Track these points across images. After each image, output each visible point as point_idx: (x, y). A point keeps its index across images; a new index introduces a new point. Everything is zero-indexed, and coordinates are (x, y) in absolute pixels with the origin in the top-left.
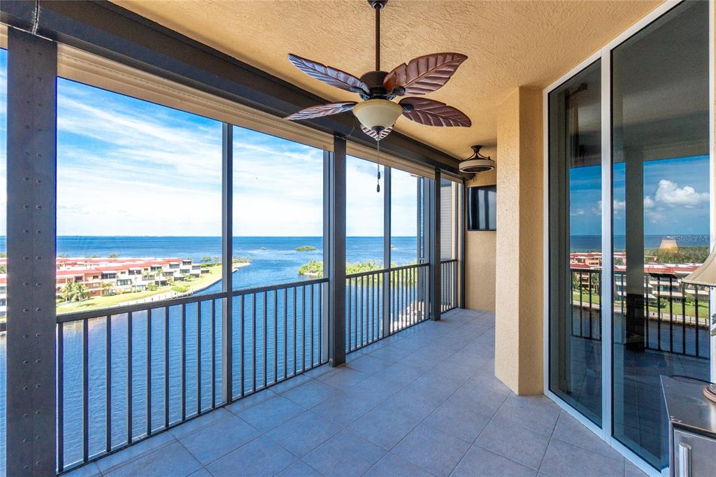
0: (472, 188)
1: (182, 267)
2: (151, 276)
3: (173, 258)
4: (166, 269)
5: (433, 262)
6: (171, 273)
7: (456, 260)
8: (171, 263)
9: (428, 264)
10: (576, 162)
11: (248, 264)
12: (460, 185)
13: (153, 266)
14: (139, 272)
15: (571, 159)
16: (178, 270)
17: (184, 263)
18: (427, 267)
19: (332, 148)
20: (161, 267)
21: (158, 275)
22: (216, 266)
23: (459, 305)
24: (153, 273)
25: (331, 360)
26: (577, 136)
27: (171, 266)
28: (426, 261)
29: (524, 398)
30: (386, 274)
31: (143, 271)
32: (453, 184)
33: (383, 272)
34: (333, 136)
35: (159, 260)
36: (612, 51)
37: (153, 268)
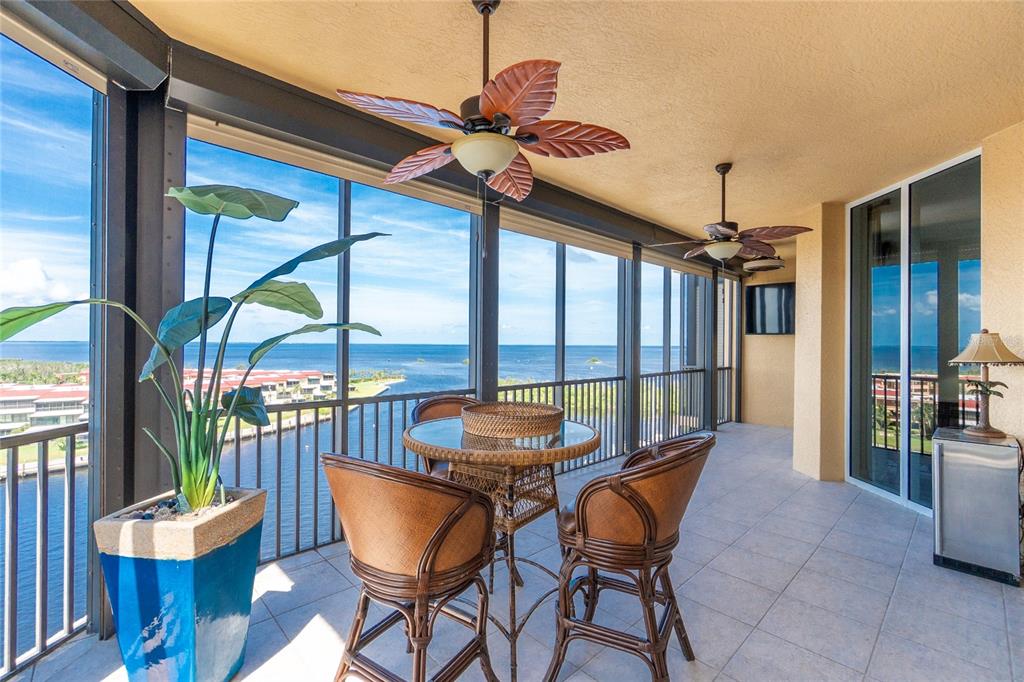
0: (749, 287)
1: (324, 383)
2: (288, 393)
3: (313, 372)
4: (305, 385)
5: (709, 367)
6: (310, 390)
7: (730, 368)
8: (310, 377)
9: (704, 370)
10: (879, 260)
11: (402, 380)
12: (735, 283)
13: (290, 380)
14: (273, 388)
15: (873, 258)
16: (318, 386)
17: (325, 377)
18: (702, 374)
20: (298, 382)
21: (295, 392)
22: (362, 383)
23: (734, 419)
24: (289, 390)
26: (879, 235)
27: (310, 380)
29: (825, 483)
30: (667, 377)
31: (277, 387)
32: (727, 281)
33: (664, 374)
35: (296, 373)
36: (910, 185)
37: (289, 384)
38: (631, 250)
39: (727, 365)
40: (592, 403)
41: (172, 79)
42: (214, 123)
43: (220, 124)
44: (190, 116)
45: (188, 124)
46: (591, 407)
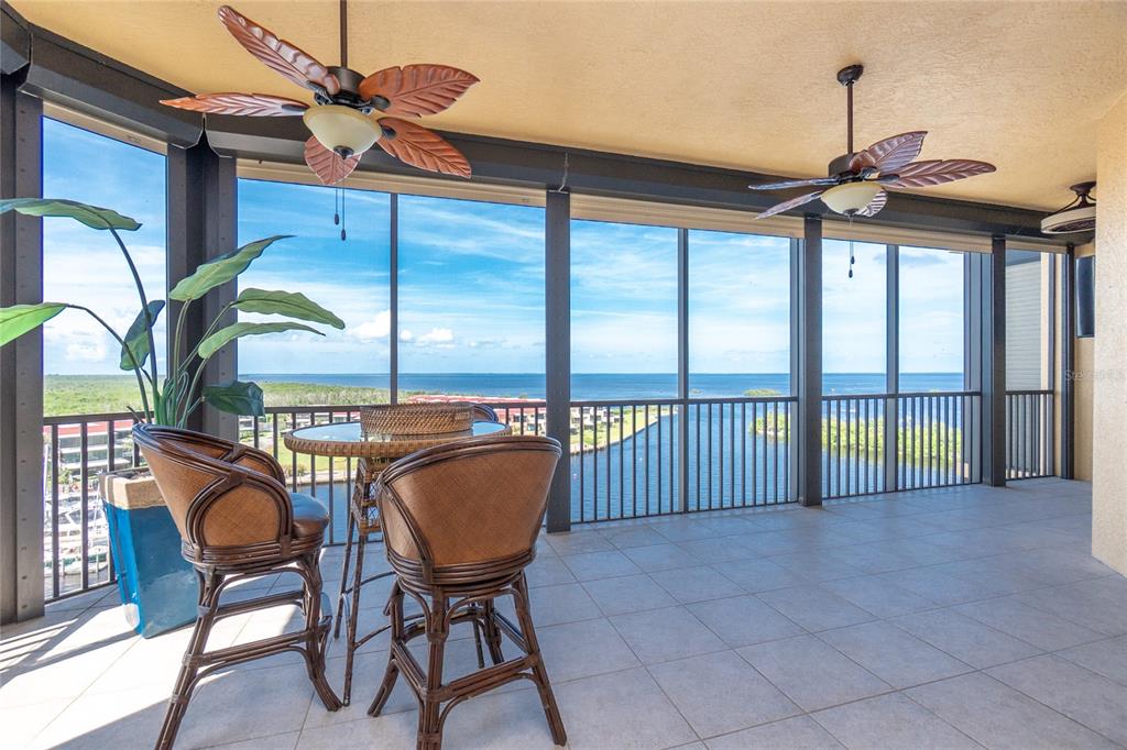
5: (987, 390)
7: (1052, 392)
9: (979, 394)
19: (801, 234)
23: (1059, 473)
25: (801, 498)
28: (976, 388)
32: (1045, 256)
33: (885, 397)
34: (802, 219)
38: (802, 225)
39: (1045, 386)
40: (926, 451)
41: (207, 132)
42: (257, 162)
43: (263, 162)
44: (239, 160)
45: (238, 167)
46: (926, 456)
